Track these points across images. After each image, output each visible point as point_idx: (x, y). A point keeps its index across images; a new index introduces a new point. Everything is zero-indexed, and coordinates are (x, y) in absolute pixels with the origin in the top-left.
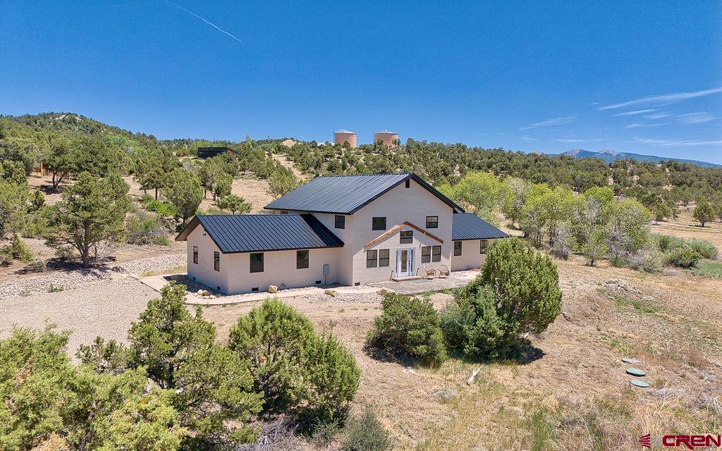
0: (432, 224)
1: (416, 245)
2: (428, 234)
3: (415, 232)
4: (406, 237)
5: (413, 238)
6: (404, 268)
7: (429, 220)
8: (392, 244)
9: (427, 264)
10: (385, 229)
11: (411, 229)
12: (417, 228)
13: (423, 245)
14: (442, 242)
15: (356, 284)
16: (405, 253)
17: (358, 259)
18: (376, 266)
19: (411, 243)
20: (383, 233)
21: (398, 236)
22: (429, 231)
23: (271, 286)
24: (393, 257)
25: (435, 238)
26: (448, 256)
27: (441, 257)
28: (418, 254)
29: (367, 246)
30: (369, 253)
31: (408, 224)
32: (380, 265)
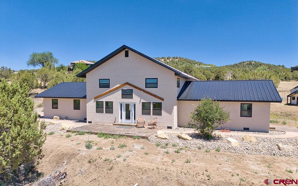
0: (152, 83)
1: (137, 100)
2: (148, 93)
3: (134, 89)
4: (127, 94)
5: (133, 95)
6: (128, 117)
7: (148, 81)
8: (116, 98)
9: (147, 116)
10: (109, 88)
11: (131, 88)
12: (136, 87)
13: (143, 101)
14: (162, 99)
15: (89, 122)
16: (127, 106)
17: (91, 106)
18: (103, 112)
19: (132, 98)
20: (108, 90)
21: (120, 92)
22: (148, 90)
23: (54, 117)
24: (116, 107)
25: (155, 96)
26: (170, 112)
27: (162, 111)
28: (139, 108)
29: (95, 98)
30: (97, 103)
31: (127, 84)
32: (106, 112)
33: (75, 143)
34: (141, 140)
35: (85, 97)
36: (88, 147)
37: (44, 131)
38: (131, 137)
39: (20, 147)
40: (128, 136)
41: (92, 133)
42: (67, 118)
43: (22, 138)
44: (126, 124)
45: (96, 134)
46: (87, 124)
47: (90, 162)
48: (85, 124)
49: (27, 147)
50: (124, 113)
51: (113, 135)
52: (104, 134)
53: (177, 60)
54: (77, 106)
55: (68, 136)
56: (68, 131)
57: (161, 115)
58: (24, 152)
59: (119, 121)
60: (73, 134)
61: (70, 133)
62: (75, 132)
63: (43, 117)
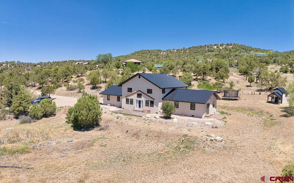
0: (150, 91)
1: (143, 99)
2: (148, 96)
3: (142, 94)
4: (139, 96)
5: (142, 96)
6: (140, 106)
7: (148, 90)
8: (134, 97)
9: (147, 107)
11: (141, 93)
12: (143, 93)
13: (146, 100)
14: (154, 99)
15: (123, 108)
16: (140, 102)
17: (124, 100)
18: (129, 104)
19: (141, 98)
20: (131, 93)
21: (136, 95)
22: (148, 94)
23: (108, 104)
24: (135, 102)
25: (151, 98)
26: (157, 106)
27: (154, 105)
28: (144, 103)
29: (126, 97)
30: (127, 99)
31: (140, 91)
32: (130, 104)
33: (113, 116)
34: (139, 117)
35: (121, 96)
36: (117, 118)
37: (102, 111)
38: (135, 116)
39: (95, 115)
40: (134, 115)
41: (121, 113)
42: (114, 106)
43: (96, 113)
44: (138, 110)
45: (122, 114)
46: (122, 109)
47: (116, 123)
48: (121, 109)
49: (97, 116)
50: (138, 105)
51: (129, 114)
52: (125, 114)
53: (231, 47)
54: (119, 100)
55: (112, 114)
56: (112, 112)
57: (153, 107)
58: (96, 117)
59: (136, 109)
60: (114, 113)
61: (113, 113)
62: (114, 112)
63: (103, 104)
